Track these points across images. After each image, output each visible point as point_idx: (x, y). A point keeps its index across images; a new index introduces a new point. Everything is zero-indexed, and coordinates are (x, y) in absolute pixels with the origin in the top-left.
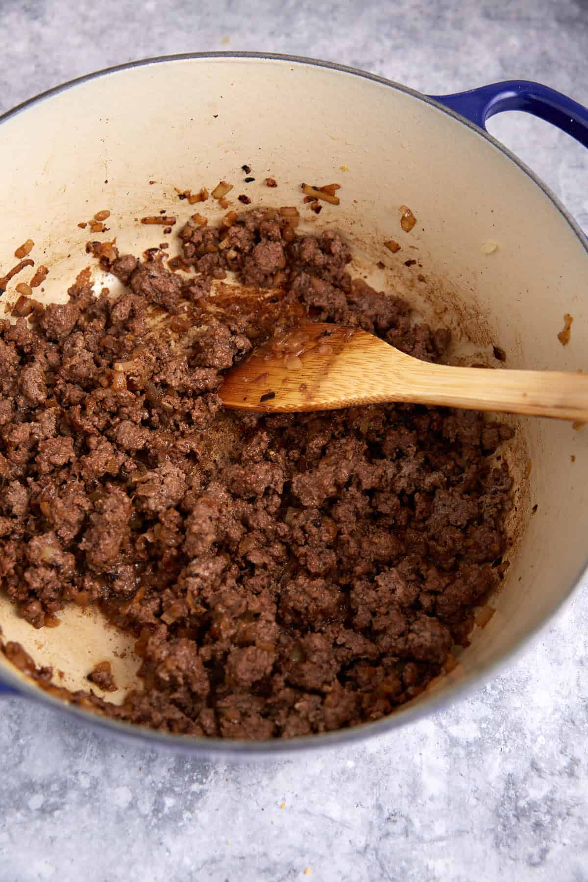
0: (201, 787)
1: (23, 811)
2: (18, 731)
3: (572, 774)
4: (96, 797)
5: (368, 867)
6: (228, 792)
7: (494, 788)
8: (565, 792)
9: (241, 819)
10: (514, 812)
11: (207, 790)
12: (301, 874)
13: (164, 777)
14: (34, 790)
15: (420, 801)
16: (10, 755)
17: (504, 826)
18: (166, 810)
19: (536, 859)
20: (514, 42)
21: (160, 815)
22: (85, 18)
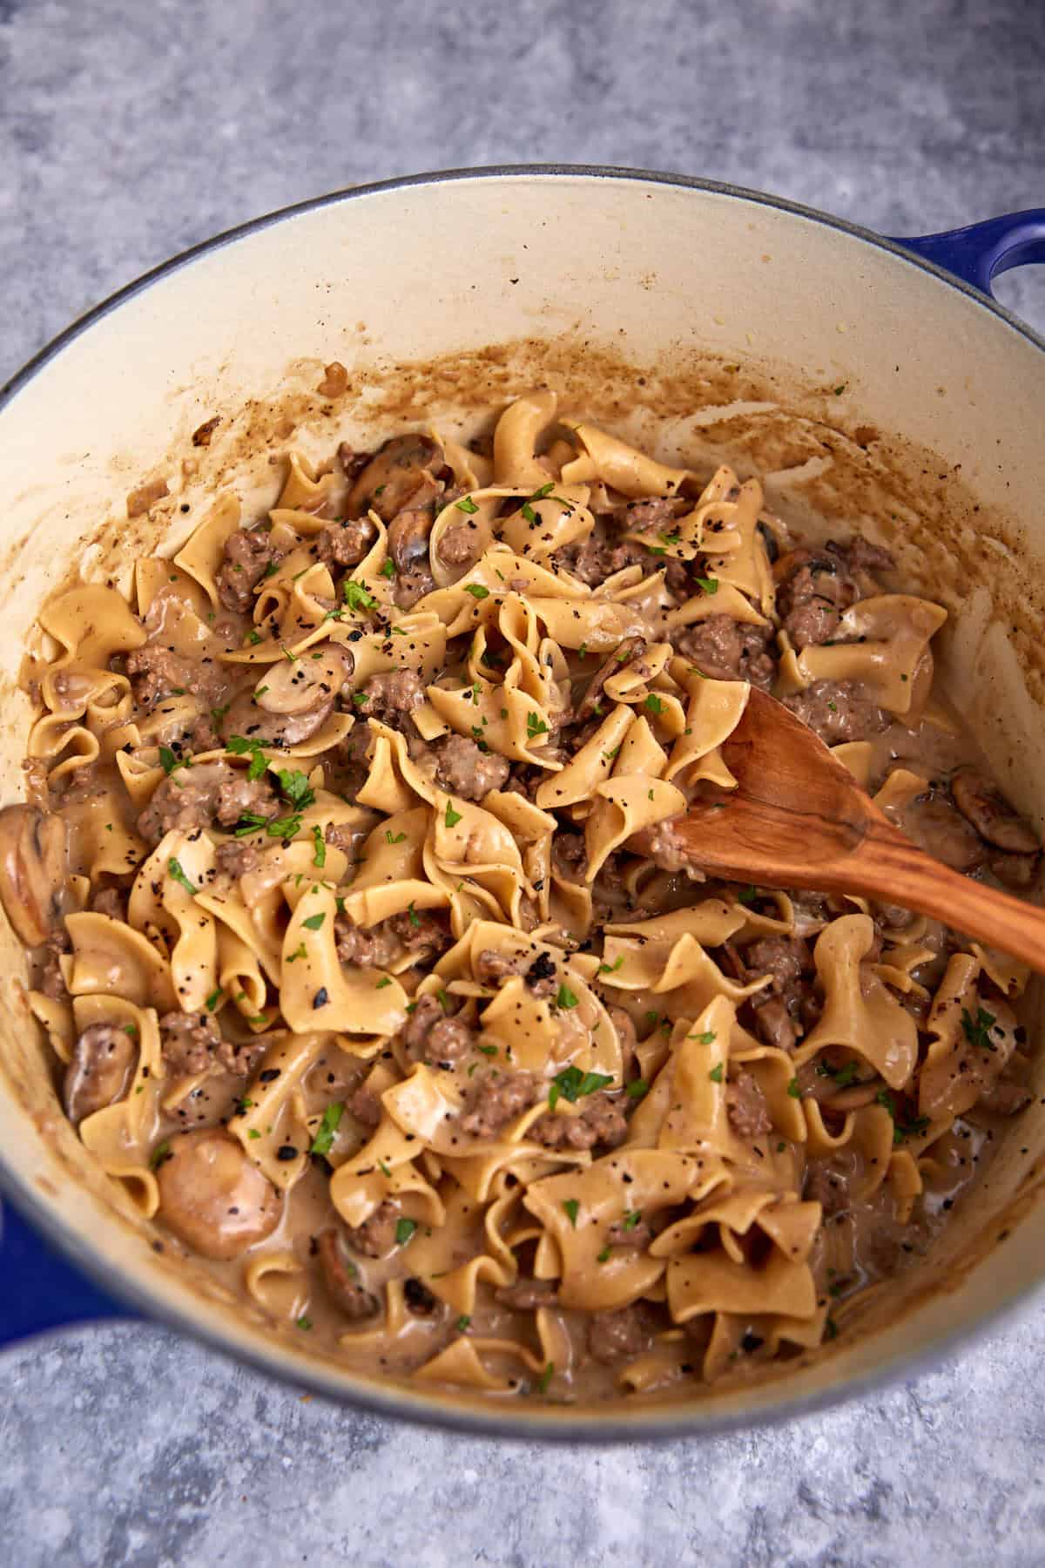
0: (196, 1511)
3: (874, 1513)
6: (246, 1522)
7: (729, 1533)
8: (860, 1547)
11: (207, 1518)
13: (131, 1491)
15: (592, 1553)
18: (129, 1556)
22: (116, 150)
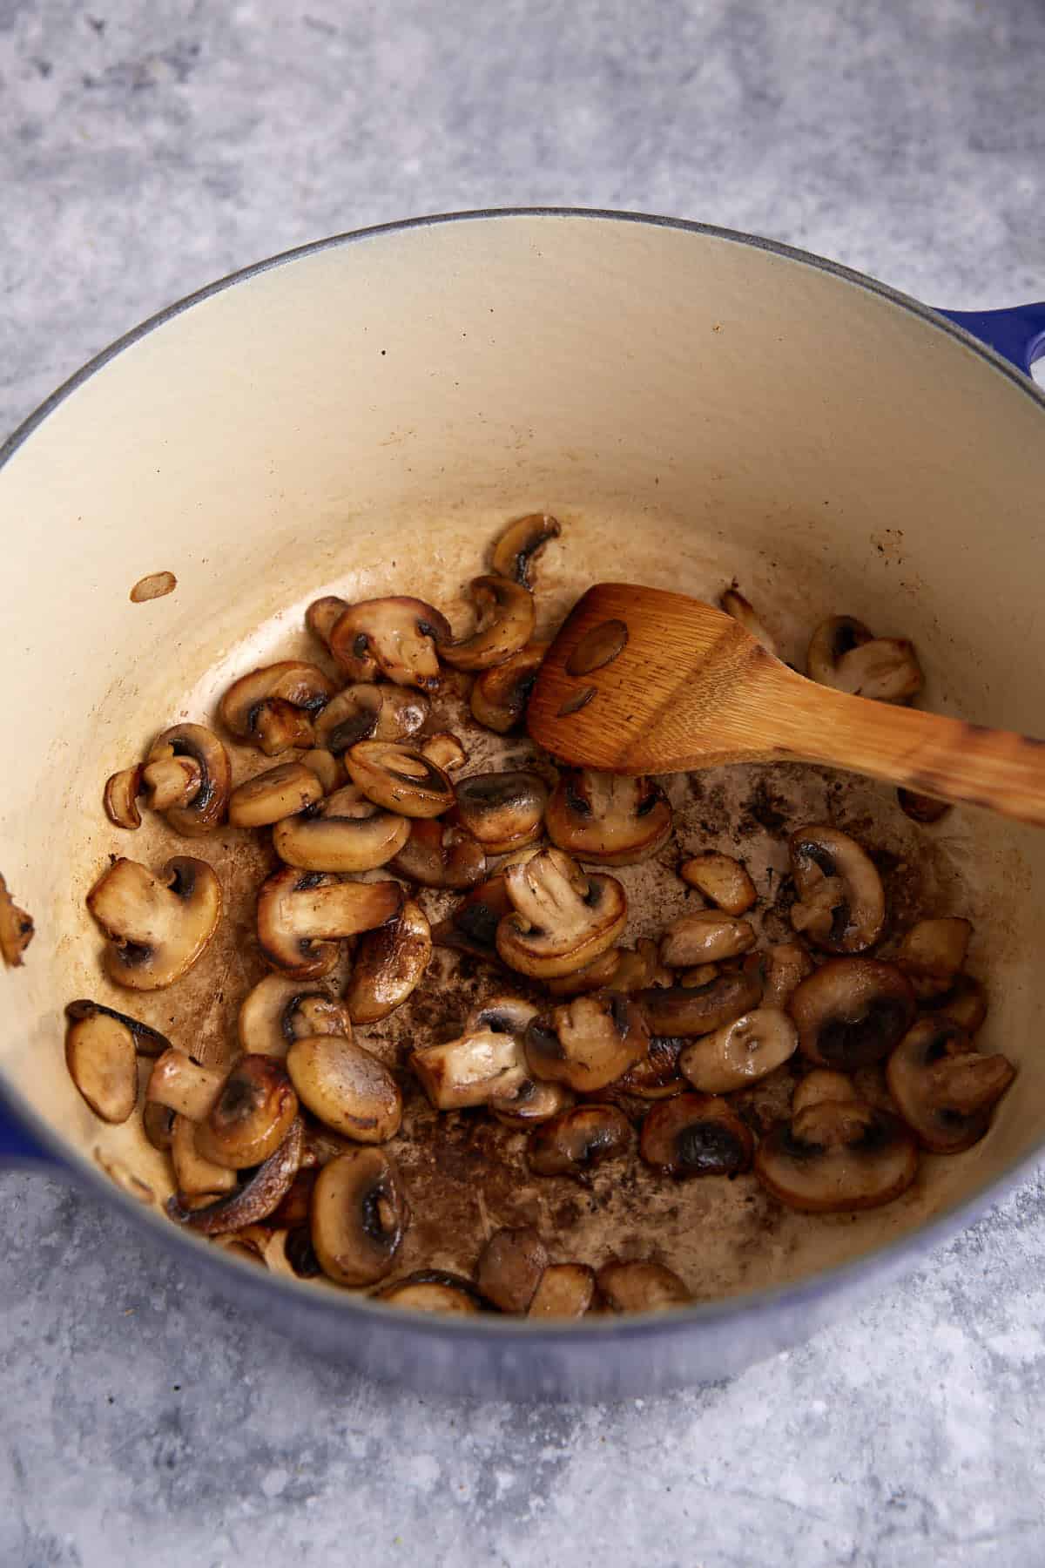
0: (559, 1452)
1: (251, 1498)
2: (240, 1364)
4: (379, 1472)
6: (608, 1460)
9: (631, 1506)
11: (570, 1458)
13: (494, 1438)
14: (271, 1461)
15: (945, 1470)
16: (230, 1404)
18: (499, 1495)
20: (1026, 185)
21: (490, 1503)
22: (306, 192)
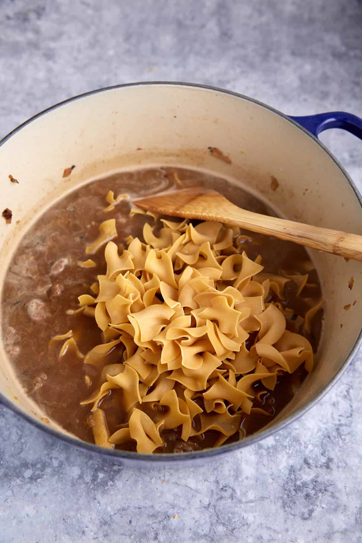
0: (119, 467)
1: (20, 478)
2: (21, 435)
3: (328, 467)
4: (61, 472)
5: (210, 516)
7: (282, 473)
8: (324, 477)
9: (140, 486)
10: (294, 488)
11: (122, 469)
12: (172, 519)
13: (98, 462)
14: (27, 467)
15: (240, 479)
16: (17, 448)
17: (288, 496)
18: (99, 480)
19: (306, 516)
20: (308, 68)
21: (96, 483)
22: (76, 59)
